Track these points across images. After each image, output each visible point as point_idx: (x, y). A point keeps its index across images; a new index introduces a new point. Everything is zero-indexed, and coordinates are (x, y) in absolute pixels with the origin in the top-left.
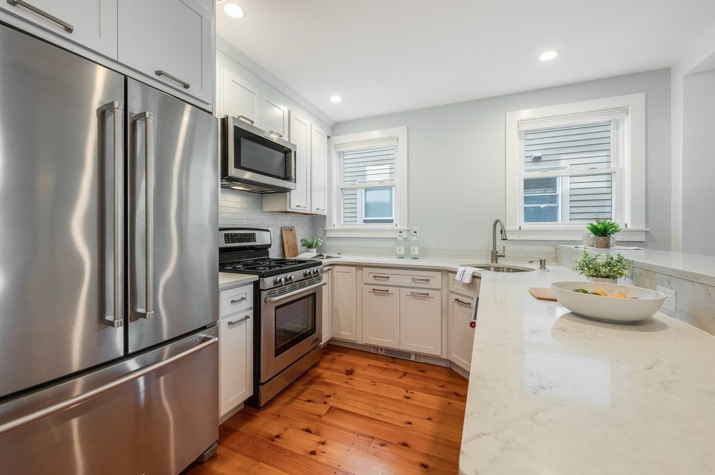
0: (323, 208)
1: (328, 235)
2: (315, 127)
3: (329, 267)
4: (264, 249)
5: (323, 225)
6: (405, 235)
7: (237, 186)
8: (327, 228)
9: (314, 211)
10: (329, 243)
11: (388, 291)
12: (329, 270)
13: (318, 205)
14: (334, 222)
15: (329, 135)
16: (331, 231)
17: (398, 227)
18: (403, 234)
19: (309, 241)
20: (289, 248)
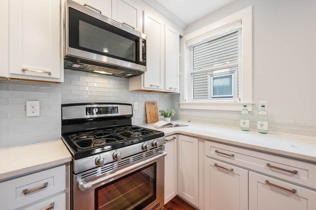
0: (176, 87)
1: (181, 107)
2: (168, 27)
3: (175, 136)
4: (128, 118)
5: (178, 101)
6: (249, 108)
7: (98, 70)
8: (181, 102)
9: (167, 90)
10: (181, 113)
11: (232, 170)
12: (174, 138)
13: (172, 85)
14: (186, 97)
15: (182, 35)
16: (183, 104)
17: (242, 101)
18: (248, 108)
19: (166, 111)
20: (150, 116)
